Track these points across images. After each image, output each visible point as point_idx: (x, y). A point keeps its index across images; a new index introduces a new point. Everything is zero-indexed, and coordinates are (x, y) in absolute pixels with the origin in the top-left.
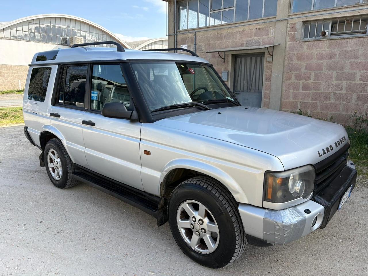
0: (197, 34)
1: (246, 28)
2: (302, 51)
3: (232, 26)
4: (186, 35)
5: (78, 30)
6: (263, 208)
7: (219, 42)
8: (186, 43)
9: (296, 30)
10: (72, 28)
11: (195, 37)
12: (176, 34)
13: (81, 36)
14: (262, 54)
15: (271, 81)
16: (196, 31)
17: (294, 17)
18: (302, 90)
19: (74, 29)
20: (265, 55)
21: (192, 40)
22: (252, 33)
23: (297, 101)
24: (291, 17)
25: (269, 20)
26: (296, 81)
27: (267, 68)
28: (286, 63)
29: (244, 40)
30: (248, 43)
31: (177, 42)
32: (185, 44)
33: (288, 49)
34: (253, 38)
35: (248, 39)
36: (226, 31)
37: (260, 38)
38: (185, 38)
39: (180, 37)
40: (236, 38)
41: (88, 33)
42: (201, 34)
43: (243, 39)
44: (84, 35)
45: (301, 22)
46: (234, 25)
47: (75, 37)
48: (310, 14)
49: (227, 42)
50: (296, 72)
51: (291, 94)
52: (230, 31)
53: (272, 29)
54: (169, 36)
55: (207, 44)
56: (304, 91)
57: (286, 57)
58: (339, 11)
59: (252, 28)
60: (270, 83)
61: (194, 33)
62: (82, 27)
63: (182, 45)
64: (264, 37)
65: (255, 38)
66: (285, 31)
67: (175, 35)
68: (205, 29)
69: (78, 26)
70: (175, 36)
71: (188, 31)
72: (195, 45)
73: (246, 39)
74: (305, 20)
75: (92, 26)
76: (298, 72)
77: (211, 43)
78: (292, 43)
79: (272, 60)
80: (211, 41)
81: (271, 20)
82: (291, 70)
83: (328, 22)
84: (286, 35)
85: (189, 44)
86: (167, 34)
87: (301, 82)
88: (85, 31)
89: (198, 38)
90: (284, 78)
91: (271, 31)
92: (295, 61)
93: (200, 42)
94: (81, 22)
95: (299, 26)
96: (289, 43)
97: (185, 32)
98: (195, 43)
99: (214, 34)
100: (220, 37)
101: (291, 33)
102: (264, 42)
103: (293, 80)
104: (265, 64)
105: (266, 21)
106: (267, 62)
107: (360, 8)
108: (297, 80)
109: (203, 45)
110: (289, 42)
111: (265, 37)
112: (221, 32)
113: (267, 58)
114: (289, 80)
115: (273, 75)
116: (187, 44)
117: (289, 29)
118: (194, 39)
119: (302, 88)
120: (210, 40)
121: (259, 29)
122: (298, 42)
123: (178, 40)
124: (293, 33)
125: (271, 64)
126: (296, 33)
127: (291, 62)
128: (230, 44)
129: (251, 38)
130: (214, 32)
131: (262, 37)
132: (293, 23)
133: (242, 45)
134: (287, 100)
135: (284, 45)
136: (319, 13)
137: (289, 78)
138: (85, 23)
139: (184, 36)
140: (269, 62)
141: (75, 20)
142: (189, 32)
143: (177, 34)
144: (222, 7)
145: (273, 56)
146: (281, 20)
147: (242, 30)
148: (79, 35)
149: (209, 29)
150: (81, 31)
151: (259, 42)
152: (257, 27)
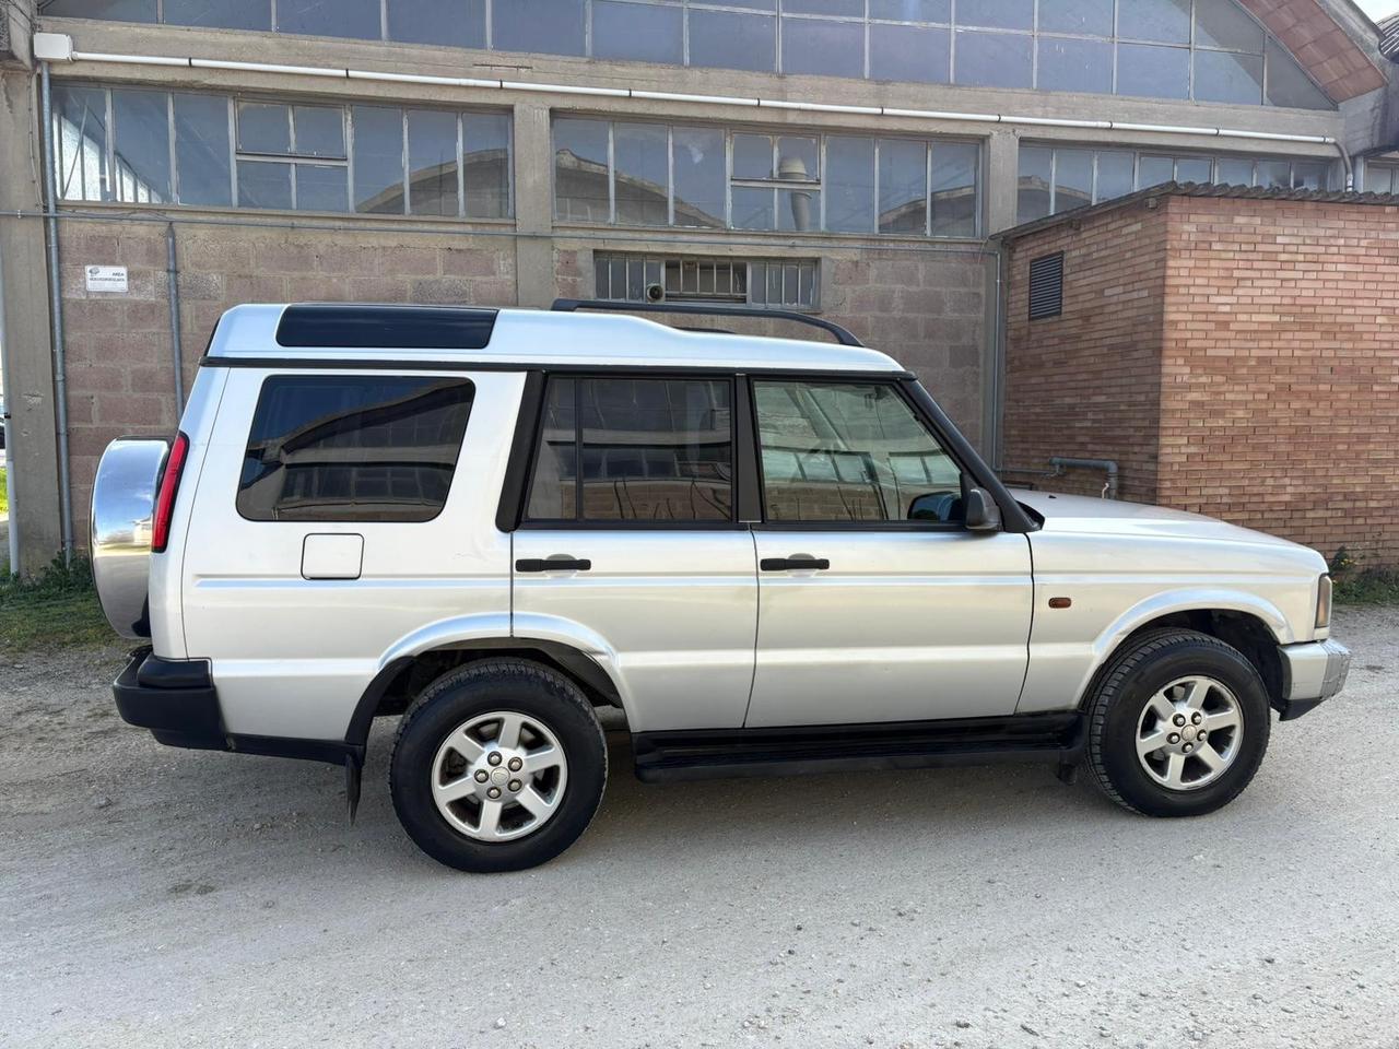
0: (179, 230)
1: (407, 239)
3: (351, 225)
4: (116, 228)
7: (296, 274)
8: (118, 260)
9: (578, 273)
11: (168, 240)
12: (52, 214)
16: (175, 216)
17: (568, 233)
21: (151, 252)
22: (434, 259)
24: (559, 233)
25: (488, 229)
29: (406, 279)
30: (421, 291)
31: (60, 248)
32: (113, 263)
34: (438, 275)
35: (420, 277)
36: (326, 239)
37: (465, 278)
38: (108, 238)
39: (79, 230)
40: (372, 270)
42: (202, 233)
43: (400, 277)
45: (592, 252)
46: (355, 224)
48: (613, 235)
49: (335, 280)
52: (341, 240)
53: (505, 259)
55: (240, 276)
58: (685, 237)
59: (432, 245)
63: (93, 264)
64: (477, 278)
65: (446, 279)
66: (548, 270)
67: (46, 220)
68: (223, 218)
70: (53, 221)
72: (175, 272)
73: (413, 277)
74: (601, 247)
77: (257, 272)
80: (258, 267)
81: (496, 230)
83: (656, 262)
84: (553, 283)
85: (139, 266)
89: (187, 246)
91: (502, 265)
93: (197, 265)
95: (585, 262)
97: (112, 213)
98: (170, 263)
99: (267, 242)
100: (297, 258)
101: (564, 280)
102: (480, 295)
105: (479, 229)
107: (732, 239)
109: (215, 278)
111: (485, 279)
112: (302, 241)
116: (124, 262)
117: (557, 266)
118: (164, 248)
120: (252, 263)
121: (459, 251)
123: (65, 243)
124: (570, 279)
126: (579, 279)
128: (347, 288)
129: (430, 277)
130: (266, 233)
131: (473, 279)
132: (565, 251)
133: (399, 296)
136: (637, 236)
139: (102, 230)
142: (134, 216)
143: (62, 213)
144: (292, 148)
146: (534, 237)
147: (394, 244)
149: (242, 219)
151: (464, 294)
152: (451, 243)
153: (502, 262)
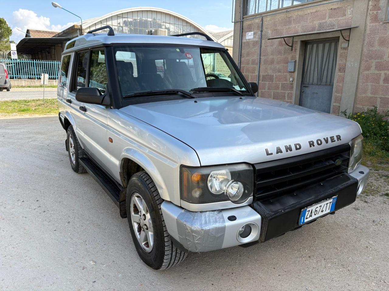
0: (264, 20)
1: (319, 8)
2: (386, 34)
3: (303, 7)
4: (253, 21)
5: (163, 22)
6: (181, 207)
7: (287, 27)
8: (252, 30)
9: (379, 9)
10: (158, 20)
11: (261, 22)
12: (242, 20)
13: (166, 28)
14: (337, 39)
15: (345, 71)
16: (264, 15)
18: (384, 83)
19: (159, 22)
20: (340, 40)
21: (258, 27)
22: (326, 14)
23: (376, 96)
26: (377, 72)
27: (341, 56)
28: (365, 50)
29: (317, 23)
30: (321, 27)
31: (242, 29)
32: (251, 31)
33: (368, 32)
34: (326, 20)
35: (320, 21)
36: (296, 13)
37: (334, 19)
38: (251, 24)
39: (246, 23)
40: (307, 21)
41: (172, 25)
42: (268, 18)
43: (315, 22)
44: (169, 27)
46: (306, 6)
47: (160, 29)
49: (297, 27)
50: (377, 61)
51: (370, 88)
52: (300, 13)
53: (350, 9)
54: (235, 23)
55: (275, 30)
56: (387, 85)
57: (366, 42)
59: (326, 9)
60: (343, 74)
61: (261, 18)
62: (168, 19)
63: (248, 32)
64: (340, 18)
65: (328, 20)
66: (366, 10)
68: (273, 13)
69: (163, 18)
70: (241, 22)
71: (255, 16)
72: (262, 31)
73: (319, 22)
75: (177, 17)
76: (379, 61)
77: (278, 28)
78: (374, 24)
79: (348, 46)
82: (371, 57)
84: (367, 15)
85: (255, 31)
86: (233, 21)
87: (383, 73)
88: (170, 23)
89: (265, 23)
90: (362, 68)
91: (349, 12)
92: (376, 47)
93: (266, 28)
94: (166, 14)
95: (384, 3)
96: (370, 25)
97: (252, 17)
98: (261, 29)
99: (282, 18)
100: (288, 21)
101: (373, 13)
102: (339, 25)
103: (373, 70)
104: (340, 51)
106: (341, 48)
108: (378, 70)
109: (270, 32)
110: (370, 23)
112: (290, 15)
113: (342, 43)
114: (368, 70)
115: (348, 64)
116: (253, 30)
117: (370, 7)
118: (260, 25)
119: (384, 80)
120: (278, 25)
121: (335, 9)
122: (381, 23)
123: (244, 27)
124: (375, 12)
125: (346, 51)
126: (379, 12)
127: (371, 49)
128: (299, 29)
129: (324, 21)
130: (282, 15)
131: (338, 19)
133: (313, 29)
134: (364, 95)
135: (364, 28)
137: (368, 68)
138: (170, 15)
139: (250, 22)
140: (345, 49)
141: (161, 13)
142: (257, 17)
143: (244, 20)
145: (349, 41)
147: (315, 11)
148: (164, 27)
149: (277, 12)
150: (166, 23)
151: (334, 25)
152: (332, 7)
153: (349, 10)
